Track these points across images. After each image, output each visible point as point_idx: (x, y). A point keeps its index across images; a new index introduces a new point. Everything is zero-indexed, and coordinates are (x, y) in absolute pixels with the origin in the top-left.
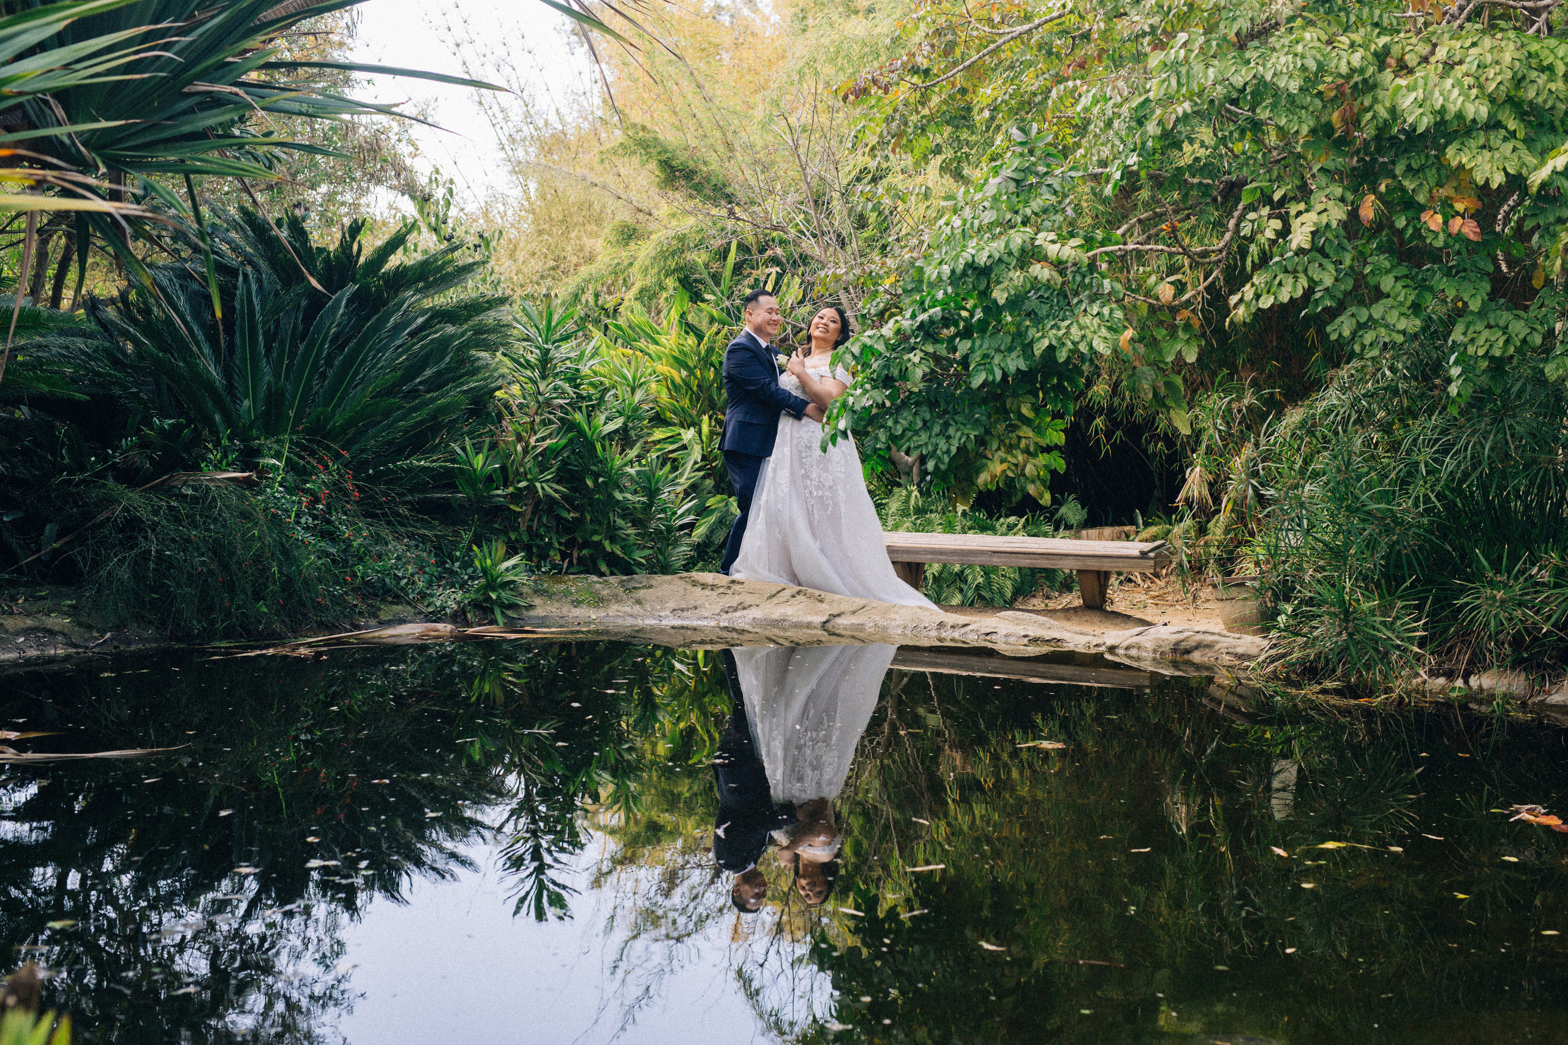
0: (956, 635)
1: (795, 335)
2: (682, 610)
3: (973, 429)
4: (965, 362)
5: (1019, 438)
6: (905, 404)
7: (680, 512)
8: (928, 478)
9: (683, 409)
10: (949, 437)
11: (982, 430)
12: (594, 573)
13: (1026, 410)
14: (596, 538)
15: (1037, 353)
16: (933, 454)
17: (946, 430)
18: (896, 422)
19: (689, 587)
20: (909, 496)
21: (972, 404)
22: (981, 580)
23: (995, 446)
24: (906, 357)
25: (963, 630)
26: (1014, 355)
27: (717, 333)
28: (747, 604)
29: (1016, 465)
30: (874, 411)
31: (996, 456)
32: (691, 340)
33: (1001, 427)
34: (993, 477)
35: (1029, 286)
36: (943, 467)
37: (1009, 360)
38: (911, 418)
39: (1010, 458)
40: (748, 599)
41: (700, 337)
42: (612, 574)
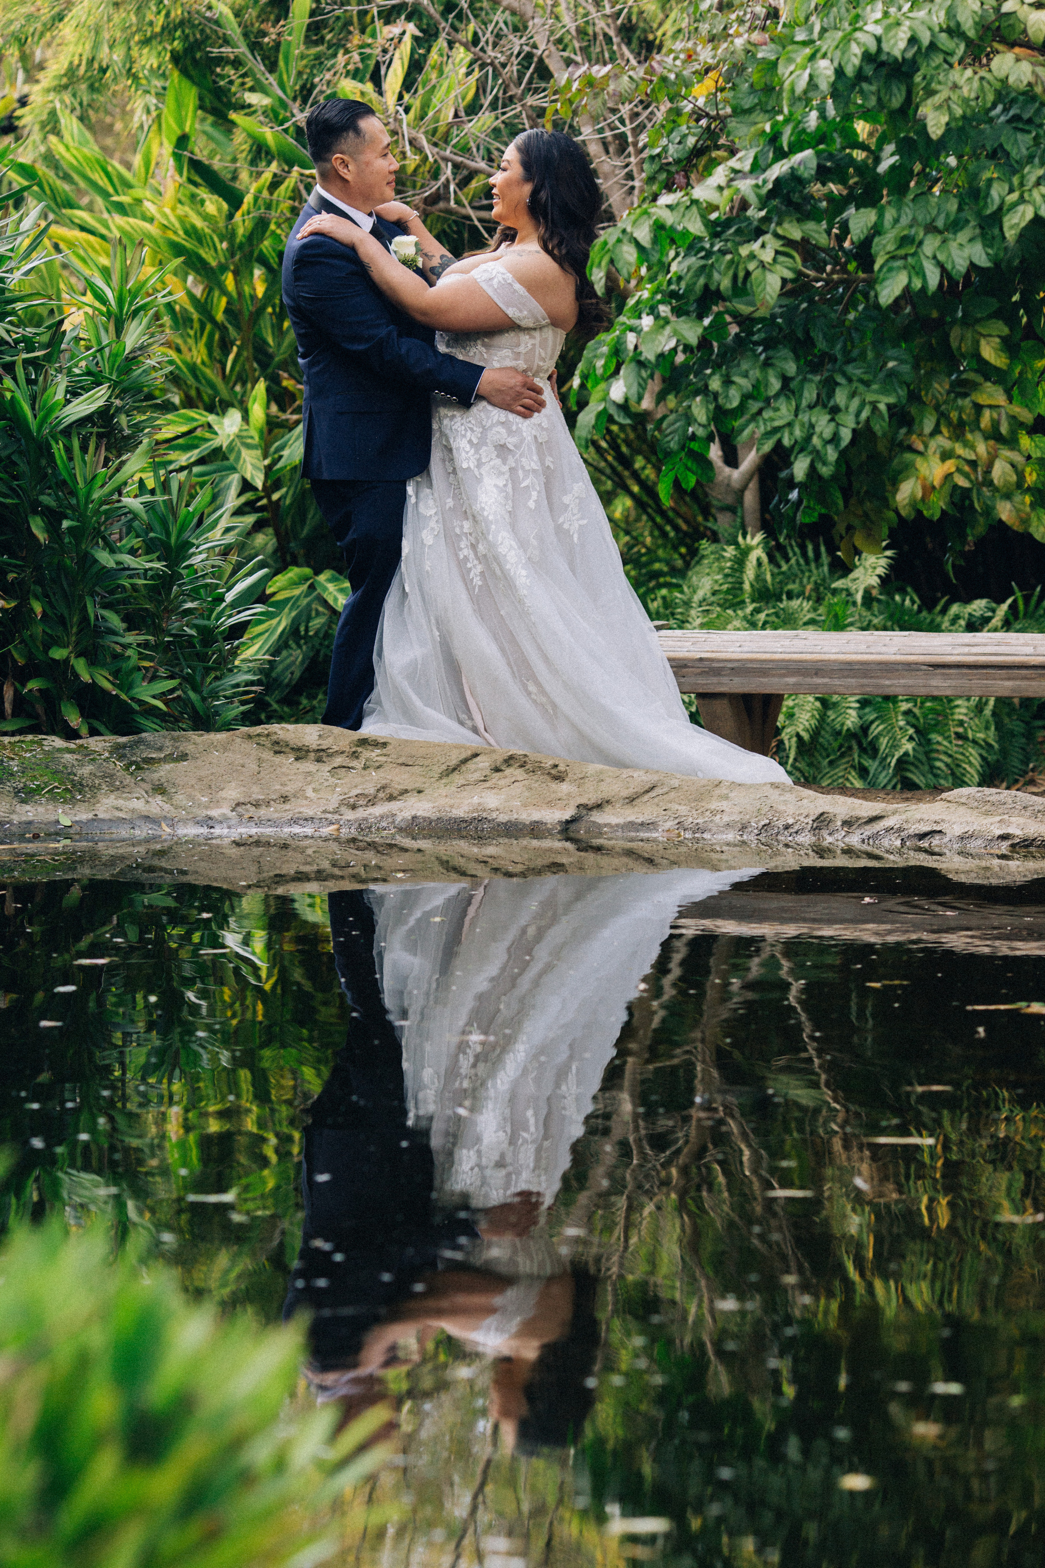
0: (854, 840)
1: (463, 184)
2: (257, 805)
3: (884, 392)
4: (865, 246)
5: (978, 408)
6: (742, 344)
7: (230, 597)
8: (794, 495)
9: (193, 369)
10: (835, 411)
11: (903, 392)
12: (53, 732)
13: (990, 352)
14: (58, 654)
15: (1011, 234)
16: (804, 445)
17: (831, 394)
18: (728, 382)
19: (267, 755)
20: (740, 562)
21: (880, 341)
22: (908, 747)
23: (928, 425)
24: (744, 251)
25: (869, 830)
26: (963, 236)
27: (275, 184)
28: (397, 787)
29: (973, 464)
30: (680, 358)
31: (933, 444)
32: (214, 205)
33: (940, 387)
34: (928, 489)
35: (990, 97)
36: (825, 471)
37: (953, 246)
38: (755, 373)
39: (960, 450)
40: (400, 778)
41: (234, 199)
42: (94, 732)
